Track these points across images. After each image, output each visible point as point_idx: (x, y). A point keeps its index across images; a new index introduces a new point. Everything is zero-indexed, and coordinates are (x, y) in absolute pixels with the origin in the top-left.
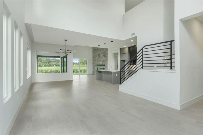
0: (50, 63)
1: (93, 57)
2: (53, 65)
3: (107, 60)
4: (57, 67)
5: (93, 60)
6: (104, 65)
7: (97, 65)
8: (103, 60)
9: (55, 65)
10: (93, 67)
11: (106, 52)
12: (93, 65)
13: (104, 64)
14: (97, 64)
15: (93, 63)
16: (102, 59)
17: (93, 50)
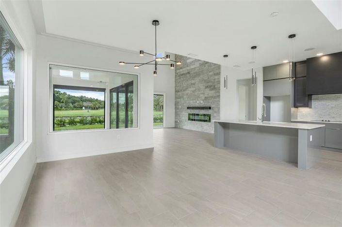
0: (76, 104)
1: (176, 91)
2: (80, 108)
3: (219, 96)
4: (87, 111)
5: (176, 98)
6: (210, 108)
7: (188, 108)
8: (206, 96)
9: (84, 108)
10: (176, 112)
11: (216, 77)
12: (176, 108)
13: (208, 105)
14: (186, 105)
15: (176, 104)
16: (204, 94)
17: (176, 76)
